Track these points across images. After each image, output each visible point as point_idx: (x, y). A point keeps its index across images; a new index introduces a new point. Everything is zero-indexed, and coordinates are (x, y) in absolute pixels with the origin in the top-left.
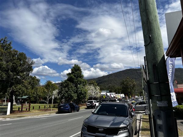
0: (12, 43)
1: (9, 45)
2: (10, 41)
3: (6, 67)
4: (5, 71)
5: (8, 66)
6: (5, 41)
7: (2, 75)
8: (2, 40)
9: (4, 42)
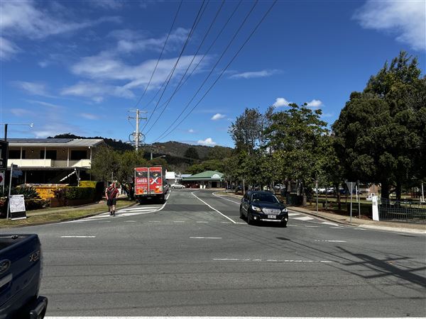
0: (418, 62)
1: (413, 67)
2: (412, 58)
3: (417, 119)
4: (417, 127)
5: (420, 116)
6: (401, 61)
7: (412, 138)
8: (395, 61)
9: (400, 66)
